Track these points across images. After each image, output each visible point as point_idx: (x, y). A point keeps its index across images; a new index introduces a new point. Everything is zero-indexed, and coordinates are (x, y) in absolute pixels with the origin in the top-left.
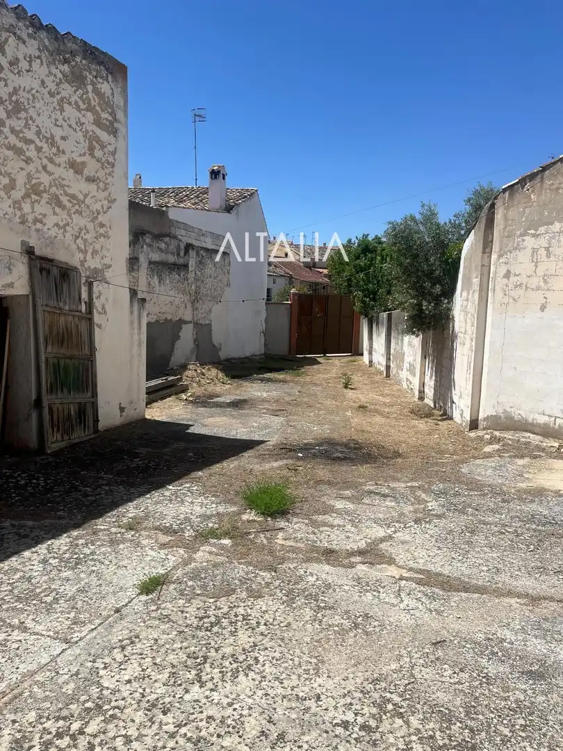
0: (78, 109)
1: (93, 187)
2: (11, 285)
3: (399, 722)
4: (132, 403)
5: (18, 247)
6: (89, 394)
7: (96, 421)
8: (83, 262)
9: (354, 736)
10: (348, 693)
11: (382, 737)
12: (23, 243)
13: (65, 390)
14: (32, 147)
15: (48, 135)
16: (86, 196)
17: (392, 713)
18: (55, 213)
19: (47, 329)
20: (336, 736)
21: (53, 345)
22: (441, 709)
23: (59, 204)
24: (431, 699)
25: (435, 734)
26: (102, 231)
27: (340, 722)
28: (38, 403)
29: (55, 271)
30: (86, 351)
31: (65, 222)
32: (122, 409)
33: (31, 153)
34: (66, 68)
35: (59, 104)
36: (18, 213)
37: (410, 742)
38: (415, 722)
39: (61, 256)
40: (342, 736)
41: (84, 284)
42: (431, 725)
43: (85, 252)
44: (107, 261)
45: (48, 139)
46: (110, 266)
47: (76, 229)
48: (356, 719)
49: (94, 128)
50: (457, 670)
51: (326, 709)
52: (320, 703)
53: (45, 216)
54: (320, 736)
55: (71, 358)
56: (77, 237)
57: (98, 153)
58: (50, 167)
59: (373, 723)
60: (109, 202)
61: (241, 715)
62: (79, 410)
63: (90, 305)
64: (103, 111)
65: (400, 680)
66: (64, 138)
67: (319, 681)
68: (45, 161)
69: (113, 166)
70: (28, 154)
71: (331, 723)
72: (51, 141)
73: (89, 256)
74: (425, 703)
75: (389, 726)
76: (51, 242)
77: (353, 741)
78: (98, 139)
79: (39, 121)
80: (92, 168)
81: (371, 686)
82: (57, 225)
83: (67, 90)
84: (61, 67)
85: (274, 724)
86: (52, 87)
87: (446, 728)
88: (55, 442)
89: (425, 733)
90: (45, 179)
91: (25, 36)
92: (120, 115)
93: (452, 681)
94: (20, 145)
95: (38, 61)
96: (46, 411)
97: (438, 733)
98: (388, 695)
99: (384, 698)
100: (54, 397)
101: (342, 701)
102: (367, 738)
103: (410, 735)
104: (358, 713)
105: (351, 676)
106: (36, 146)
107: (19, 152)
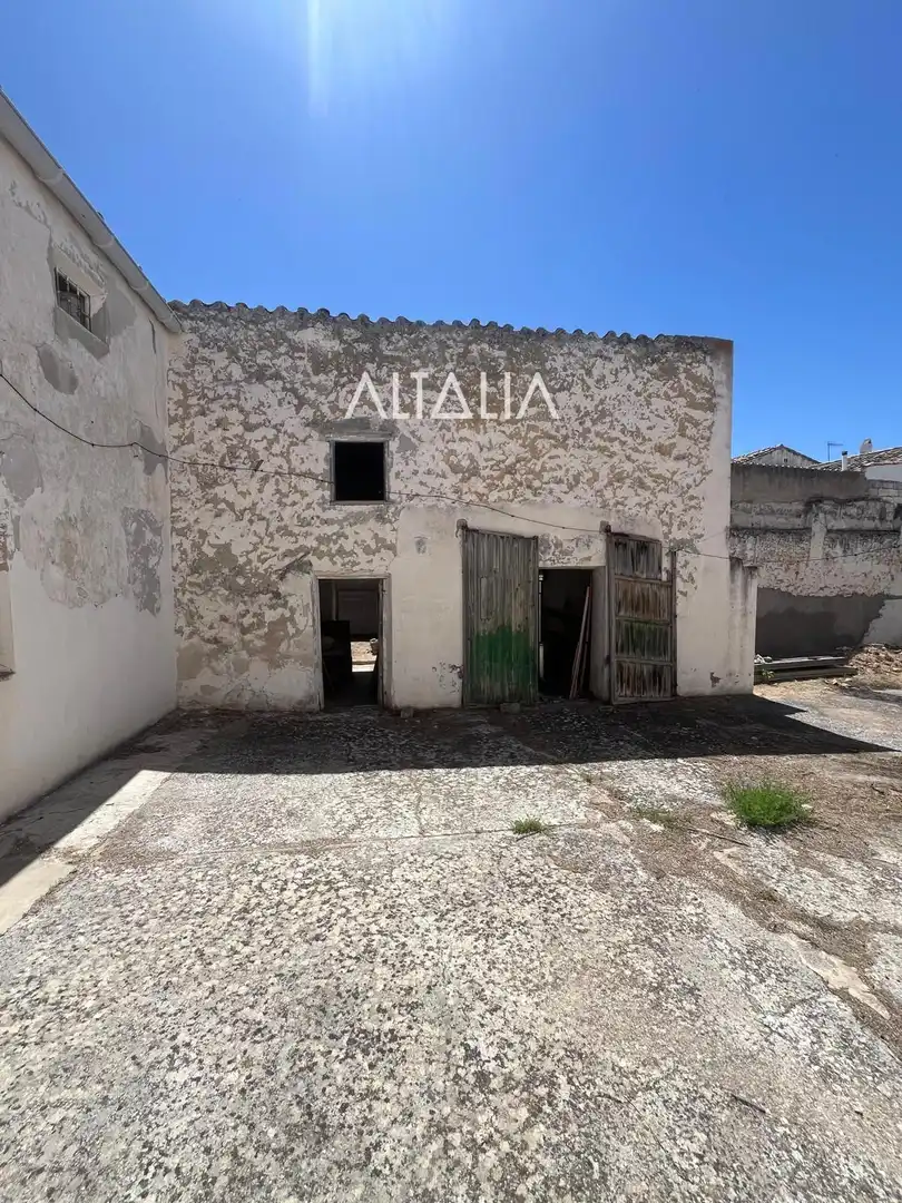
0: (668, 397)
1: (683, 465)
2: (589, 559)
3: (523, 1113)
4: (730, 674)
5: (596, 526)
6: (668, 658)
7: (674, 685)
8: (666, 535)
9: (460, 1071)
10: (528, 1034)
11: (479, 1104)
12: (602, 523)
13: (638, 650)
14: (616, 443)
15: (634, 429)
16: (674, 473)
17: (532, 1098)
18: (637, 495)
19: (620, 595)
20: (449, 1054)
21: (626, 611)
22: (596, 1165)
23: (642, 485)
24: (605, 1140)
25: (533, 1174)
26: (693, 503)
27: (472, 1047)
28: (608, 660)
29: (632, 545)
30: (666, 617)
31: (648, 500)
32: (715, 680)
33: (616, 447)
34: (655, 367)
35: (646, 400)
36: (600, 500)
37: (496, 1145)
38: (537, 1134)
39: (642, 531)
40: (452, 1060)
41: (667, 554)
42: (548, 1162)
43: (670, 525)
44: (697, 531)
45: (633, 433)
46: (702, 535)
47: (661, 504)
48: (489, 1061)
49: (687, 410)
50: (712, 1157)
51: (482, 1025)
52: (488, 1015)
53: (626, 498)
54: (439, 1038)
55: (646, 623)
56: (661, 512)
57: (691, 431)
58: (635, 456)
59: (495, 1083)
60: (703, 474)
61: (423, 962)
62: (654, 672)
63: (672, 575)
64: (698, 392)
65: (607, 1083)
66: (650, 428)
67: (523, 998)
68: (629, 452)
69: (709, 439)
70: (612, 449)
71: (465, 1039)
72: (637, 433)
73: (675, 528)
74: (586, 1135)
75: (505, 1104)
76: (632, 520)
77: (451, 1075)
78: (690, 419)
79: (624, 420)
80: (683, 445)
81: (562, 1053)
82: (639, 504)
83: (655, 386)
84: (649, 368)
85: (429, 993)
86: (639, 388)
87: (558, 1188)
88: (623, 695)
89: (525, 1158)
90: (628, 467)
91: (611, 355)
92: (721, 390)
93: (676, 1159)
94: (603, 444)
95: (625, 371)
96: (615, 667)
97: (538, 1179)
98: (562, 1080)
99: (553, 1076)
100: (625, 655)
101: (508, 1034)
102: (467, 1089)
103: (508, 1138)
104: (501, 1059)
105: (560, 1024)
106: (621, 441)
107: (602, 450)
